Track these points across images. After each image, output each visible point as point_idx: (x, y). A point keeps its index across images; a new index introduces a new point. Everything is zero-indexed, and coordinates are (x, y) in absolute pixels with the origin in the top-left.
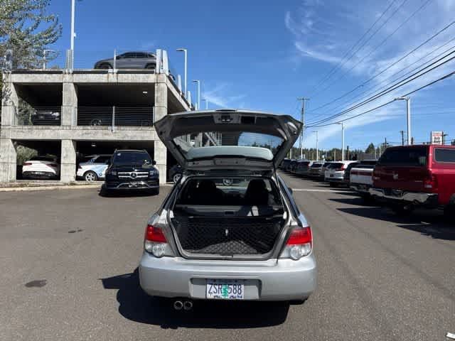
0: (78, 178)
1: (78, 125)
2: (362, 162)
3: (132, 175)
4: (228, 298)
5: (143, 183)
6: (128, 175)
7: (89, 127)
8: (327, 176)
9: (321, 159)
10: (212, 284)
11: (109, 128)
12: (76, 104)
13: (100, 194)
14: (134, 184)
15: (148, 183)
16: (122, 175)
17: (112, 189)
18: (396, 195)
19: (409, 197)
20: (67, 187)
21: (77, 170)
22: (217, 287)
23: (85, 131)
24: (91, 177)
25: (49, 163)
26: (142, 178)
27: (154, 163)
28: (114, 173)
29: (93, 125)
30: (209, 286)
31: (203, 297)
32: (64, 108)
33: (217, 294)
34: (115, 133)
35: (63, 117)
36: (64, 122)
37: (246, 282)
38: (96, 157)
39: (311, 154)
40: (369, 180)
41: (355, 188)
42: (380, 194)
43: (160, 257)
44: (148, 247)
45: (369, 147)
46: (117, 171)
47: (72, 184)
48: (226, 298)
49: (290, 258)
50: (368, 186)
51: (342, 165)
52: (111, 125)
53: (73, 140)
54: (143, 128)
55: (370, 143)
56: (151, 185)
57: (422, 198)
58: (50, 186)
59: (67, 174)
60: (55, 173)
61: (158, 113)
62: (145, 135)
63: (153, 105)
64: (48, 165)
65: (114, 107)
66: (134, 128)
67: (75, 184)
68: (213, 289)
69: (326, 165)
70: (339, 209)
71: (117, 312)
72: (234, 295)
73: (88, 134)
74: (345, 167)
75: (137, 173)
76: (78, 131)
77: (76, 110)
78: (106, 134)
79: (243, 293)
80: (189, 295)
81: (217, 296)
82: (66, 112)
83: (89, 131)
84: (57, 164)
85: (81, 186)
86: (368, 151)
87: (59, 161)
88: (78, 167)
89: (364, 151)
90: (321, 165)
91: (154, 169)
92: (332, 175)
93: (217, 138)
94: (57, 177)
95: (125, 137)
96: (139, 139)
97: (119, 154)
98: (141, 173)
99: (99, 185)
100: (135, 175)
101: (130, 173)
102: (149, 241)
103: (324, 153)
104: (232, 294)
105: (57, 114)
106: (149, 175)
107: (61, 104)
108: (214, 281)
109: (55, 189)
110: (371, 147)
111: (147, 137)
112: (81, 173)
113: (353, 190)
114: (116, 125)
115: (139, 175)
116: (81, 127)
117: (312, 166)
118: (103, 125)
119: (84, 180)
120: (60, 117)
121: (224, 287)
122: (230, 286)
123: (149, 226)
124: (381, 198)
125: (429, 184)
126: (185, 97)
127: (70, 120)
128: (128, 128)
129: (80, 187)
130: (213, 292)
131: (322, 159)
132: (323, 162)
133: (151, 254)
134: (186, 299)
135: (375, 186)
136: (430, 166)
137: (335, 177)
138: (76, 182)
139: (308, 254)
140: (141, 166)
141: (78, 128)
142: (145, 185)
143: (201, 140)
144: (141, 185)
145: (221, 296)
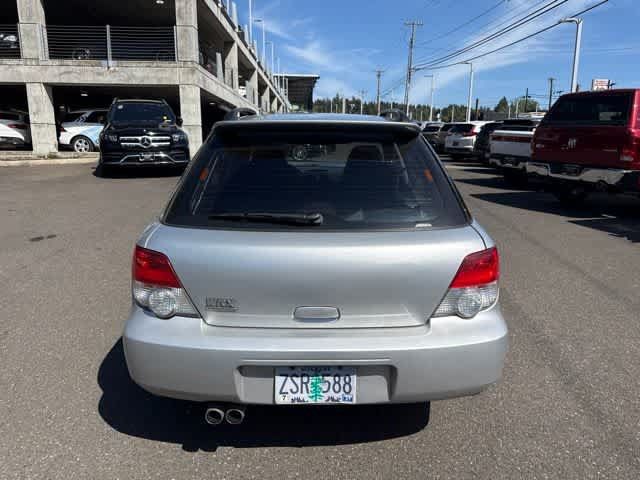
0: (62, 147)
1: (51, 57)
2: (506, 122)
3: (143, 140)
4: (322, 400)
5: (162, 155)
6: (137, 141)
7: (69, 62)
8: (449, 145)
9: (435, 119)
10: (287, 376)
11: (104, 62)
12: (42, 21)
13: (95, 174)
14: (148, 156)
15: (171, 156)
16: (127, 141)
17: (114, 164)
18: (569, 173)
19: (591, 175)
20: (42, 162)
21: (58, 135)
22: (298, 380)
23: (63, 69)
24: (82, 145)
25: (12, 122)
26: (160, 147)
27: (180, 122)
28: (113, 138)
29: (76, 58)
30: (279, 380)
31: (269, 401)
32: (21, 27)
33: (298, 395)
34: (114, 71)
35: (24, 43)
36: (25, 51)
37: (362, 370)
38: (88, 113)
39: (419, 112)
40: (526, 150)
41: (498, 162)
42: (543, 171)
43: (167, 318)
44: (141, 295)
45: (501, 103)
46: (119, 135)
47: (52, 156)
48: (319, 401)
49: (456, 314)
50: (525, 159)
51: (472, 126)
52: (106, 58)
53: (46, 85)
54: (160, 63)
55: (501, 98)
56: (177, 158)
57: (613, 177)
58: (13, 159)
59: (44, 141)
60: (23, 138)
61: (182, 36)
62: (164, 76)
63: (174, 23)
64: (10, 126)
65: (108, 27)
66: (144, 63)
67: (55, 157)
68: (289, 385)
69: (446, 128)
70: (473, 195)
71: (95, 412)
72: (336, 396)
73: (69, 73)
74: (477, 130)
75: (151, 138)
76: (50, 69)
77: (45, 30)
78: (99, 74)
79: (354, 392)
80: (237, 397)
81: (299, 400)
82: (28, 34)
83: (70, 69)
84: (24, 125)
85: (66, 159)
86: (497, 109)
87: (27, 119)
88: (59, 130)
89: (492, 109)
90: (438, 128)
91: (181, 132)
92: (456, 143)
93: (281, 86)
94: (27, 146)
95: (129, 79)
96: (155, 82)
97: (120, 107)
98: (158, 138)
99: (94, 158)
100: (148, 140)
101: (140, 138)
102: (140, 283)
103: (439, 111)
104: (331, 393)
105: (12, 38)
106: (171, 140)
107: (16, 20)
108: (291, 371)
109: (22, 166)
110: (503, 103)
111: (166, 78)
112: (66, 138)
113: (494, 164)
114: (114, 58)
115: (154, 141)
116: (57, 62)
117: (425, 130)
118: (94, 58)
119: (72, 150)
120: (17, 43)
121: (313, 380)
122: (326, 378)
123: (139, 249)
124: (542, 177)
125: (627, 155)
126: (228, 11)
127: (36, 47)
128: (133, 64)
129: (64, 161)
130: (288, 392)
131: (437, 119)
132: (441, 124)
133: (147, 309)
134: (230, 405)
135: (536, 158)
136: (633, 125)
137: (460, 146)
138: (59, 154)
139: (491, 304)
140: (157, 126)
141: (50, 62)
142: (166, 159)
143: (256, 86)
144: (159, 159)
145: (307, 398)
